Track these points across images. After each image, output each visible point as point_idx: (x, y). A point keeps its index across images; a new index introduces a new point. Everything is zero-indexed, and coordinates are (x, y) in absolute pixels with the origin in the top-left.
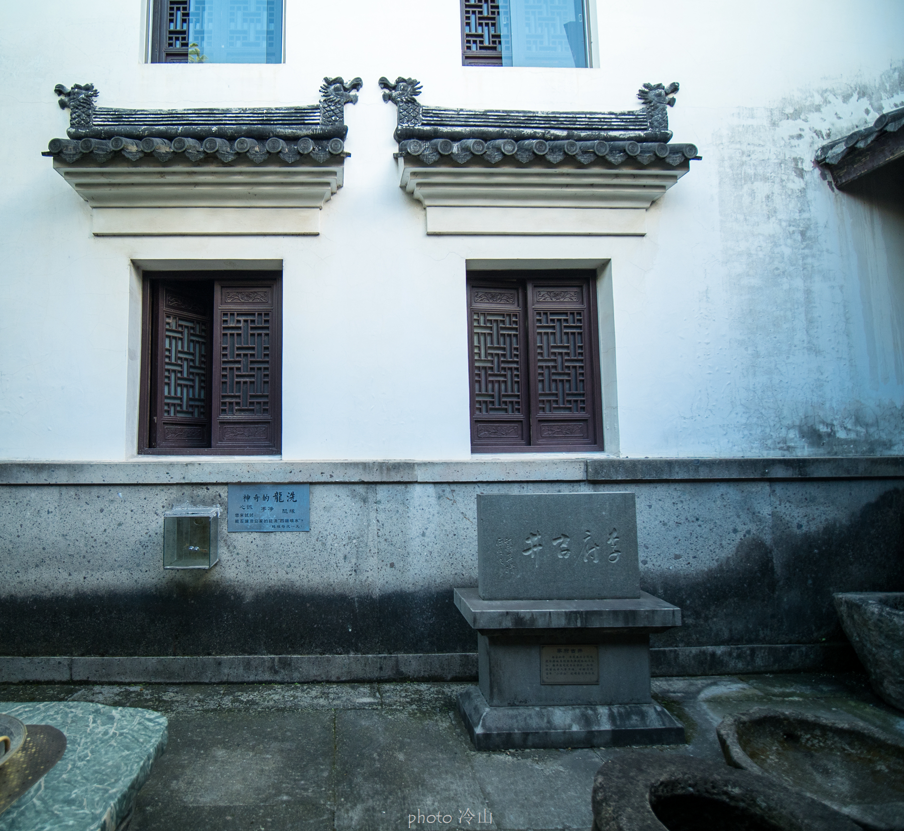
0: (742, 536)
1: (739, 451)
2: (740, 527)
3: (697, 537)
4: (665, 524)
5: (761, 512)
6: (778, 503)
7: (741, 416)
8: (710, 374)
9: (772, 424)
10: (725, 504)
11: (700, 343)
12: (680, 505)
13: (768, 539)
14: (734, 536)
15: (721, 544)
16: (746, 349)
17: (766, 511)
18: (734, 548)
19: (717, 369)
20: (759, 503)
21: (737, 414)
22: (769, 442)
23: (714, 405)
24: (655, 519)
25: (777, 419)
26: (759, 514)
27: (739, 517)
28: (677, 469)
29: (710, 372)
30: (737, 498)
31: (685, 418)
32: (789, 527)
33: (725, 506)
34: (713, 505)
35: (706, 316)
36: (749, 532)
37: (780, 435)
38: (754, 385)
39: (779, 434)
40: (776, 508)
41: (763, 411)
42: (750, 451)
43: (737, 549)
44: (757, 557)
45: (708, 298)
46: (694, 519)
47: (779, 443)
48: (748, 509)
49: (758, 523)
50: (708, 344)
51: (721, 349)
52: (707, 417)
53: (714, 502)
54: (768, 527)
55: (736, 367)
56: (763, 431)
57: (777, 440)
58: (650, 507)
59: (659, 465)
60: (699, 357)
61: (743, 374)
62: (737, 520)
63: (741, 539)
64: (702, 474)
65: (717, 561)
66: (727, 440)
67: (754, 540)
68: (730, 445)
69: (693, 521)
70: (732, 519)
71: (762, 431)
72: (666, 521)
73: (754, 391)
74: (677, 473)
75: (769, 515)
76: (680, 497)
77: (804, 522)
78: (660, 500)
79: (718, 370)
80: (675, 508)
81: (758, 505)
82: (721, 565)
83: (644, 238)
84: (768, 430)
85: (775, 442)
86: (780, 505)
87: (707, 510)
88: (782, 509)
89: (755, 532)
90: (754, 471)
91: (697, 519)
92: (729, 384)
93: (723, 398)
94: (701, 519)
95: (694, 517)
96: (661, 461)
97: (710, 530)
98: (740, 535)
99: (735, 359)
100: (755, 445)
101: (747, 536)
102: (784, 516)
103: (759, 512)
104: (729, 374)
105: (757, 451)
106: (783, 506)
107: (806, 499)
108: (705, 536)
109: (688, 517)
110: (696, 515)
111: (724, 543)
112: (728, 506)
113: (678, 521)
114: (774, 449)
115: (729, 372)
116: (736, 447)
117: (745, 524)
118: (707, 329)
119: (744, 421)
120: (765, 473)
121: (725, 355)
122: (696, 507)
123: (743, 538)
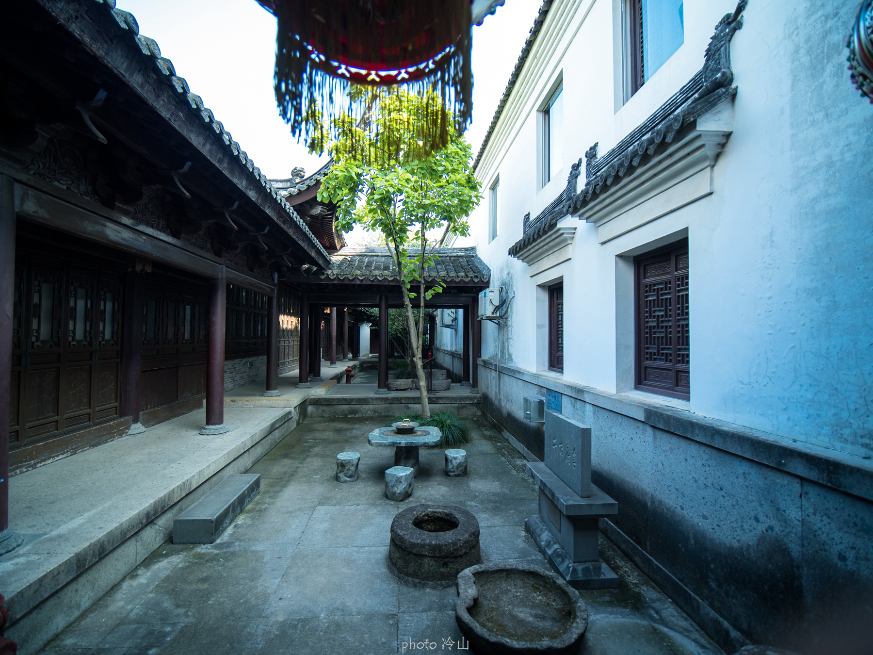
0: (764, 529)
1: (801, 434)
2: (762, 518)
3: (720, 507)
4: (696, 481)
5: (787, 512)
6: (811, 511)
7: (807, 390)
8: (770, 334)
9: (852, 407)
10: (747, 485)
11: (761, 298)
12: (708, 469)
13: (795, 549)
14: (756, 525)
15: (742, 526)
16: (819, 300)
17: (794, 514)
18: (755, 538)
19: (778, 328)
20: (785, 500)
21: (801, 386)
22: (847, 432)
23: (773, 372)
24: (690, 474)
25: (861, 401)
26: (783, 513)
27: (761, 505)
28: (697, 432)
29: (771, 332)
30: (760, 483)
31: (742, 383)
32: (825, 551)
33: (747, 487)
34: (735, 480)
35: (769, 264)
36: (771, 528)
37: (866, 425)
38: (828, 349)
39: (863, 423)
40: (808, 516)
41: (839, 386)
42: (816, 438)
43: (759, 540)
44: (780, 564)
45: (772, 241)
46: (719, 488)
47: (862, 437)
48: (772, 502)
49: (783, 524)
50: (770, 298)
51: (785, 303)
52: (765, 385)
53: (737, 477)
54: (795, 534)
55: (803, 325)
56: (837, 414)
57: (860, 432)
58: (686, 460)
59: (684, 424)
60: (759, 315)
61: (812, 333)
62: (759, 509)
63: (762, 531)
64: (717, 442)
65: (739, 541)
66: (786, 417)
67: (776, 540)
68: (791, 423)
69: (718, 489)
70: (754, 504)
71: (835, 414)
72: (697, 479)
73: (827, 358)
74: (698, 435)
75: (799, 521)
76: (707, 460)
77: (850, 555)
78: (693, 457)
79: (780, 330)
80: (704, 469)
81: (784, 502)
82: (742, 549)
83: (713, 195)
84: (845, 415)
85: (856, 433)
86: (814, 514)
87: (730, 484)
88: (817, 522)
89: (778, 532)
90: (768, 457)
91: (721, 489)
92: (793, 347)
93: (784, 364)
94: (724, 490)
95: (719, 485)
96: (686, 420)
97: (733, 506)
98: (761, 528)
99: (802, 315)
100: (823, 431)
101: (770, 532)
102: (819, 532)
103: (784, 511)
104: (794, 334)
105: (827, 440)
106: (818, 516)
107: (855, 524)
108: (727, 509)
109: (714, 483)
110: (720, 484)
111: (745, 526)
112: (749, 488)
113: (706, 483)
114: (852, 443)
115: (793, 331)
116: (797, 428)
117: (767, 517)
118: (770, 280)
119: (809, 396)
120: (780, 463)
121: (790, 311)
122: (721, 476)
123: (765, 532)
